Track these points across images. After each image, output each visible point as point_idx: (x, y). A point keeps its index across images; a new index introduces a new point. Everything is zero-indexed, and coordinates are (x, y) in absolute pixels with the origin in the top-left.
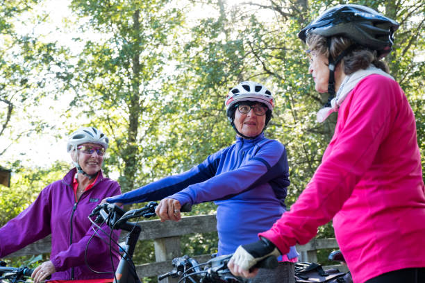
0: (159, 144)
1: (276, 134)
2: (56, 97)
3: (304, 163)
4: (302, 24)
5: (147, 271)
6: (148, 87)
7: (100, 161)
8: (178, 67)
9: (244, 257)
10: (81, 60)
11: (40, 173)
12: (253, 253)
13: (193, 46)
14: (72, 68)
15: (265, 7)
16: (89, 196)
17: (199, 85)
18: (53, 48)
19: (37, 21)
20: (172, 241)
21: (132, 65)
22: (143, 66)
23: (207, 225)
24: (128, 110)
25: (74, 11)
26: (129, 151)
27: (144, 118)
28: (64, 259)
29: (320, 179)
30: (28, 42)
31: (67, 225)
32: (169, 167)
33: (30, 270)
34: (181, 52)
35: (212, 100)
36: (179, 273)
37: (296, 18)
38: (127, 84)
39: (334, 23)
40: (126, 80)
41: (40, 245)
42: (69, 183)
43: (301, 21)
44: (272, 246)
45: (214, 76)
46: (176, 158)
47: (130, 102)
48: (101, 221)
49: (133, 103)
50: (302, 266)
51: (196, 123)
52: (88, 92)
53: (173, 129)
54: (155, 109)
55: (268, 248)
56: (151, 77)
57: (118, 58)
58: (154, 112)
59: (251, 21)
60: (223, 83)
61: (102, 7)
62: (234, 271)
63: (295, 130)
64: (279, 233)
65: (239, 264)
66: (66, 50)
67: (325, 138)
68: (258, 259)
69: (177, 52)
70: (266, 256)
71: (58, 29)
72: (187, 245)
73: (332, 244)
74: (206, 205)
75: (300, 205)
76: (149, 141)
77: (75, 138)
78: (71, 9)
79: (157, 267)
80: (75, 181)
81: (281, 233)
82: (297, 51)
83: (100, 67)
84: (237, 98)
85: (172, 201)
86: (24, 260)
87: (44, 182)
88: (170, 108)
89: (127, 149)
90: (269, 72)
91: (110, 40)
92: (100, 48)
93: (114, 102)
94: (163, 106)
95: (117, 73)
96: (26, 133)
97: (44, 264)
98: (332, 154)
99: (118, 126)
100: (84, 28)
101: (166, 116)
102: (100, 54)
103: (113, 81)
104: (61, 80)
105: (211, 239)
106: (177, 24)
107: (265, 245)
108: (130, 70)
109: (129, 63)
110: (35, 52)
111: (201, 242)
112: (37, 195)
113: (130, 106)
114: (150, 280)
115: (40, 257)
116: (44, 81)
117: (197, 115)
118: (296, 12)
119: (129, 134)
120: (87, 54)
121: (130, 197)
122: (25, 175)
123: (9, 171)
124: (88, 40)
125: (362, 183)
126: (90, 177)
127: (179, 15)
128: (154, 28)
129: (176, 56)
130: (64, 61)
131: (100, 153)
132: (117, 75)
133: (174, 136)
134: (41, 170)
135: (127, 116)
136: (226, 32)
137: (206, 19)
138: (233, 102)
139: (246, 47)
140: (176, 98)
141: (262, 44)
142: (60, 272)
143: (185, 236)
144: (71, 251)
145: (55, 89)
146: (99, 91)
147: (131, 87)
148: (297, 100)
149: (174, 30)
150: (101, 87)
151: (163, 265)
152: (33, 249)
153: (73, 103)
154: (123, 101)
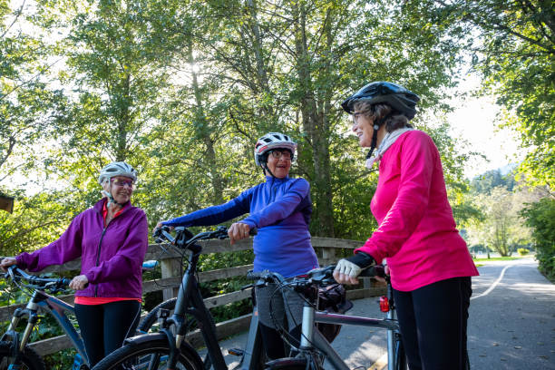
9: (351, 268)
39: (373, 96)
42: (99, 211)
55: (369, 260)
70: (368, 266)
77: (108, 171)
80: (104, 210)
85: (242, 225)
90: (240, 131)
107: (366, 258)
123: (12, 199)
126: (120, 206)
131: (130, 185)
138: (267, 149)
144: (103, 267)
151: (170, 281)
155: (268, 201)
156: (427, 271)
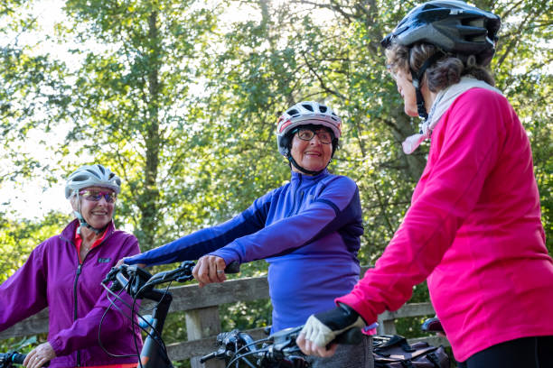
0: (186, 186)
1: (340, 170)
2: (48, 129)
3: (374, 207)
4: (370, 28)
5: (177, 352)
6: (171, 113)
7: (109, 210)
8: (210, 85)
9: (318, 330)
10: (82, 78)
11: (29, 229)
12: (330, 324)
13: (228, 58)
14: (69, 90)
15: (321, 6)
16: (97, 255)
17: (237, 108)
18: (43, 63)
19: (20, 29)
20: (209, 313)
21: (148, 84)
22: (162, 85)
23: (254, 291)
24: (144, 143)
25: (69, 14)
26: (148, 197)
27: (165, 152)
28: (66, 340)
29: (411, 224)
30: (10, 55)
31: (69, 294)
32: (200, 217)
33: (21, 355)
34: (213, 66)
35: (255, 128)
36: (228, 353)
37: (362, 20)
38: (142, 110)
40: (141, 104)
41: (35, 323)
42: (70, 240)
43: (369, 23)
44: (354, 314)
45: (257, 97)
46: (208, 204)
47: (146, 133)
48: (118, 288)
49: (151, 134)
50: (381, 340)
51: (233, 159)
52: (90, 120)
53: (203, 167)
54: (180, 141)
55: (349, 317)
56: (173, 99)
57: (130, 76)
58: (178, 146)
59: (303, 24)
60: (269, 105)
61: (107, 9)
62: (305, 349)
63: (364, 164)
64: (363, 298)
65: (311, 339)
66: (60, 66)
67: (401, 174)
68: (337, 332)
69: (206, 67)
70: (347, 328)
71: (48, 37)
72: (226, 317)
73: (415, 311)
74: (250, 265)
75: (388, 259)
76: (173, 184)
77: (75, 180)
78: (65, 11)
79: (189, 348)
80: (77, 236)
81: (366, 297)
82: (363, 63)
83: (106, 87)
84: (295, 122)
85: (214, 259)
86: (12, 344)
87: (35, 240)
88: (200, 140)
89: (144, 194)
90: (328, 91)
91: (118, 53)
92: (106, 63)
93: (126, 133)
94: (191, 137)
95: (128, 95)
96: (9, 177)
97: (39, 348)
98: (426, 191)
99: (132, 165)
100: (84, 37)
101: (194, 150)
102: (106, 71)
103: (124, 105)
104: (54, 105)
105: (257, 308)
106: (206, 29)
107: (345, 314)
108: (146, 91)
109: (144, 81)
110: (19, 69)
111: (244, 313)
112: (26, 257)
113: (147, 138)
114: (180, 364)
115: (34, 339)
116: (32, 108)
117: (235, 148)
118: (361, 12)
119: (146, 174)
120: (89, 70)
121: (155, 256)
122: (9, 231)
124: (89, 52)
125: (464, 229)
126: (96, 232)
127: (208, 18)
128: (177, 36)
129: (205, 72)
130: (58, 80)
131: (109, 200)
132: (129, 98)
133: (205, 176)
134: (31, 224)
135: (143, 151)
136: (271, 40)
137: (245, 23)
138: (291, 127)
139: (299, 58)
140: (208, 126)
141: (319, 54)
142: (62, 357)
143: (222, 307)
144: (75, 329)
145: (46, 117)
146: (106, 118)
147: (148, 113)
148: (364, 127)
149: (203, 37)
150: (108, 114)
151: (197, 345)
152: (25, 328)
153: (71, 136)
154: (138, 132)
155: (289, 212)
156: (480, 327)
